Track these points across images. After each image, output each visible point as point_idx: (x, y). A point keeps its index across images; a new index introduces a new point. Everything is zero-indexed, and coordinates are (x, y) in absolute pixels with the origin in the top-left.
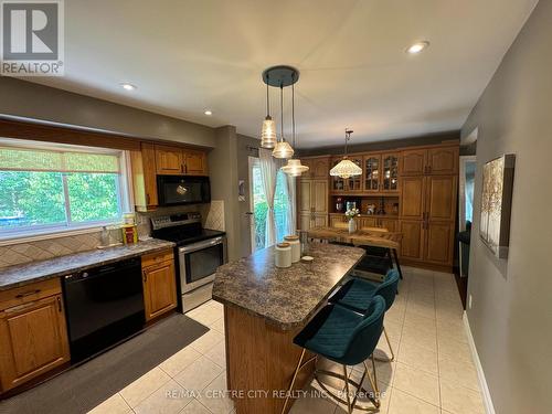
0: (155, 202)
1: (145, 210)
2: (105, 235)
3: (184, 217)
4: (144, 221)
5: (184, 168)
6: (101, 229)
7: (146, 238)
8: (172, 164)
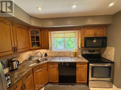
0: (83, 46)
1: (80, 48)
2: (70, 53)
3: (94, 51)
4: (80, 51)
5: (95, 34)
6: (70, 51)
7: (80, 56)
8: (90, 33)
